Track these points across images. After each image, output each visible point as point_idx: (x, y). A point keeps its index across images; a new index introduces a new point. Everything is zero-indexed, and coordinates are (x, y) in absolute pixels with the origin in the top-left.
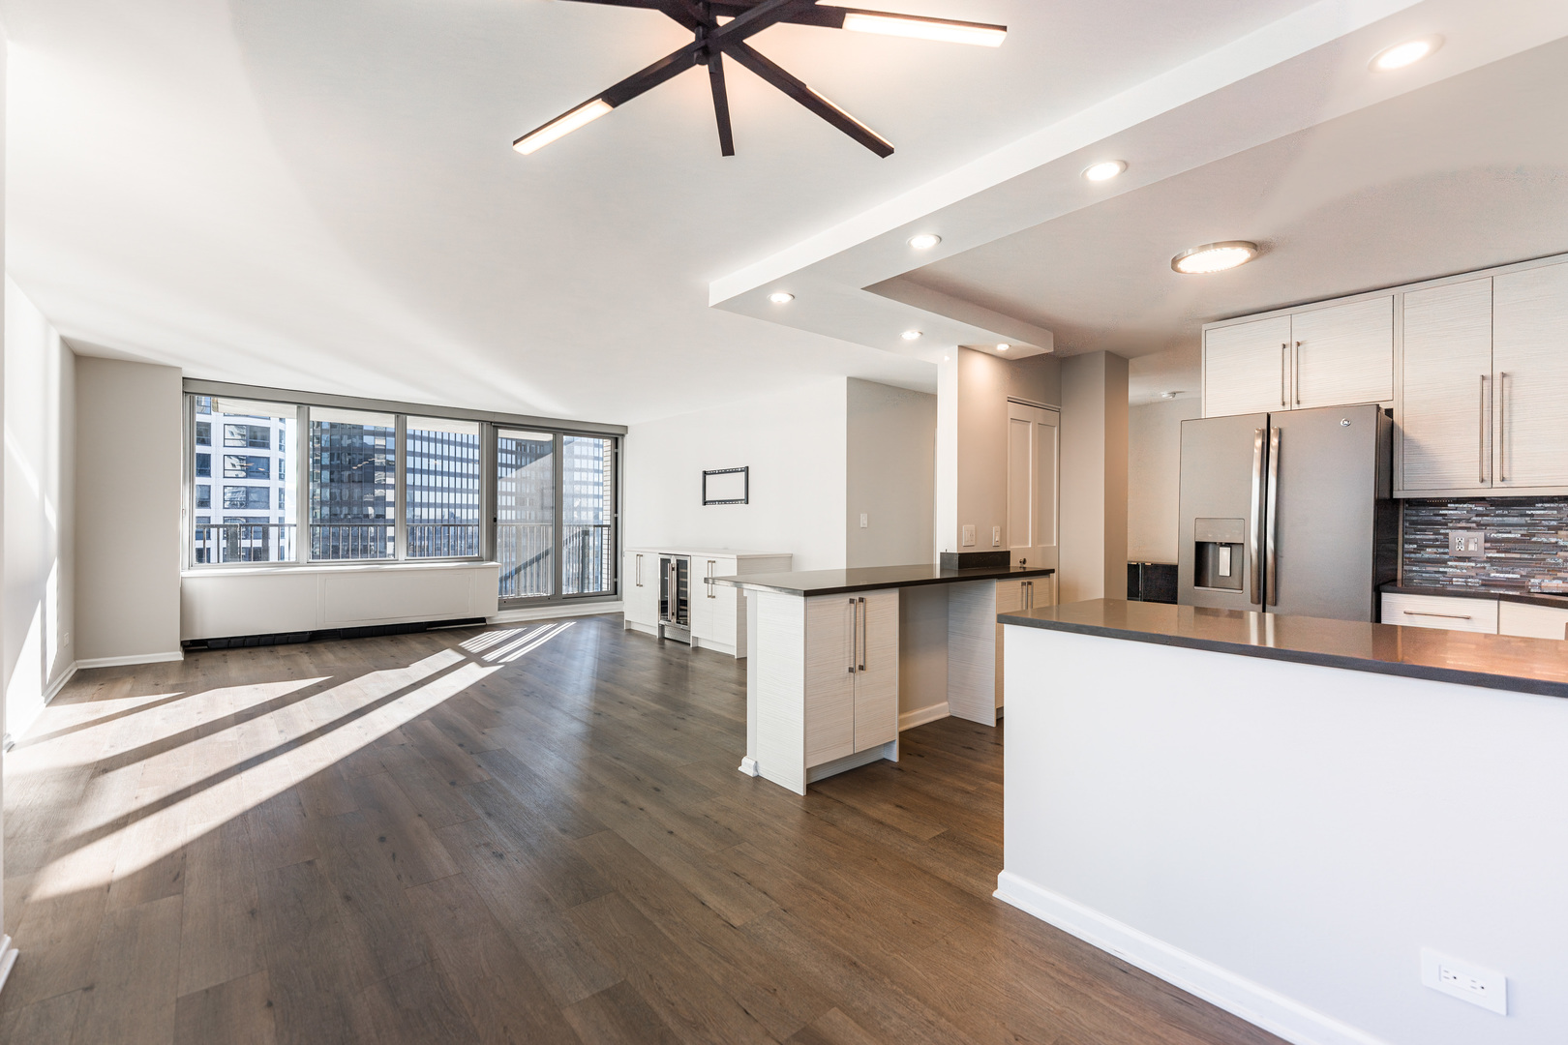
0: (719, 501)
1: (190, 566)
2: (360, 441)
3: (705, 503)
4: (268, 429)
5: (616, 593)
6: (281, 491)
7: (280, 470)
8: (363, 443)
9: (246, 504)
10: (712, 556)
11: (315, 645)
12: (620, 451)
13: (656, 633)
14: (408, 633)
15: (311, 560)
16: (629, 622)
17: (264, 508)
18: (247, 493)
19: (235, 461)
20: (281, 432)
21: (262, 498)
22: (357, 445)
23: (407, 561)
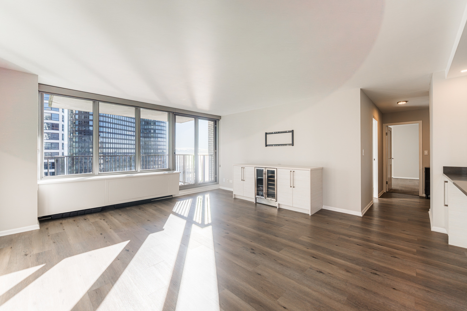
0: (275, 145)
1: (42, 178)
2: (88, 129)
3: (266, 146)
4: (58, 124)
5: (216, 181)
6: (63, 144)
7: (62, 137)
8: (89, 129)
9: (51, 148)
10: (292, 169)
11: (105, 214)
12: (217, 126)
13: (254, 201)
14: (144, 204)
15: (100, 173)
16: (235, 195)
17: (57, 149)
18: (51, 144)
19: (46, 135)
20: (63, 125)
21: (56, 146)
22: (87, 130)
23: (141, 172)
